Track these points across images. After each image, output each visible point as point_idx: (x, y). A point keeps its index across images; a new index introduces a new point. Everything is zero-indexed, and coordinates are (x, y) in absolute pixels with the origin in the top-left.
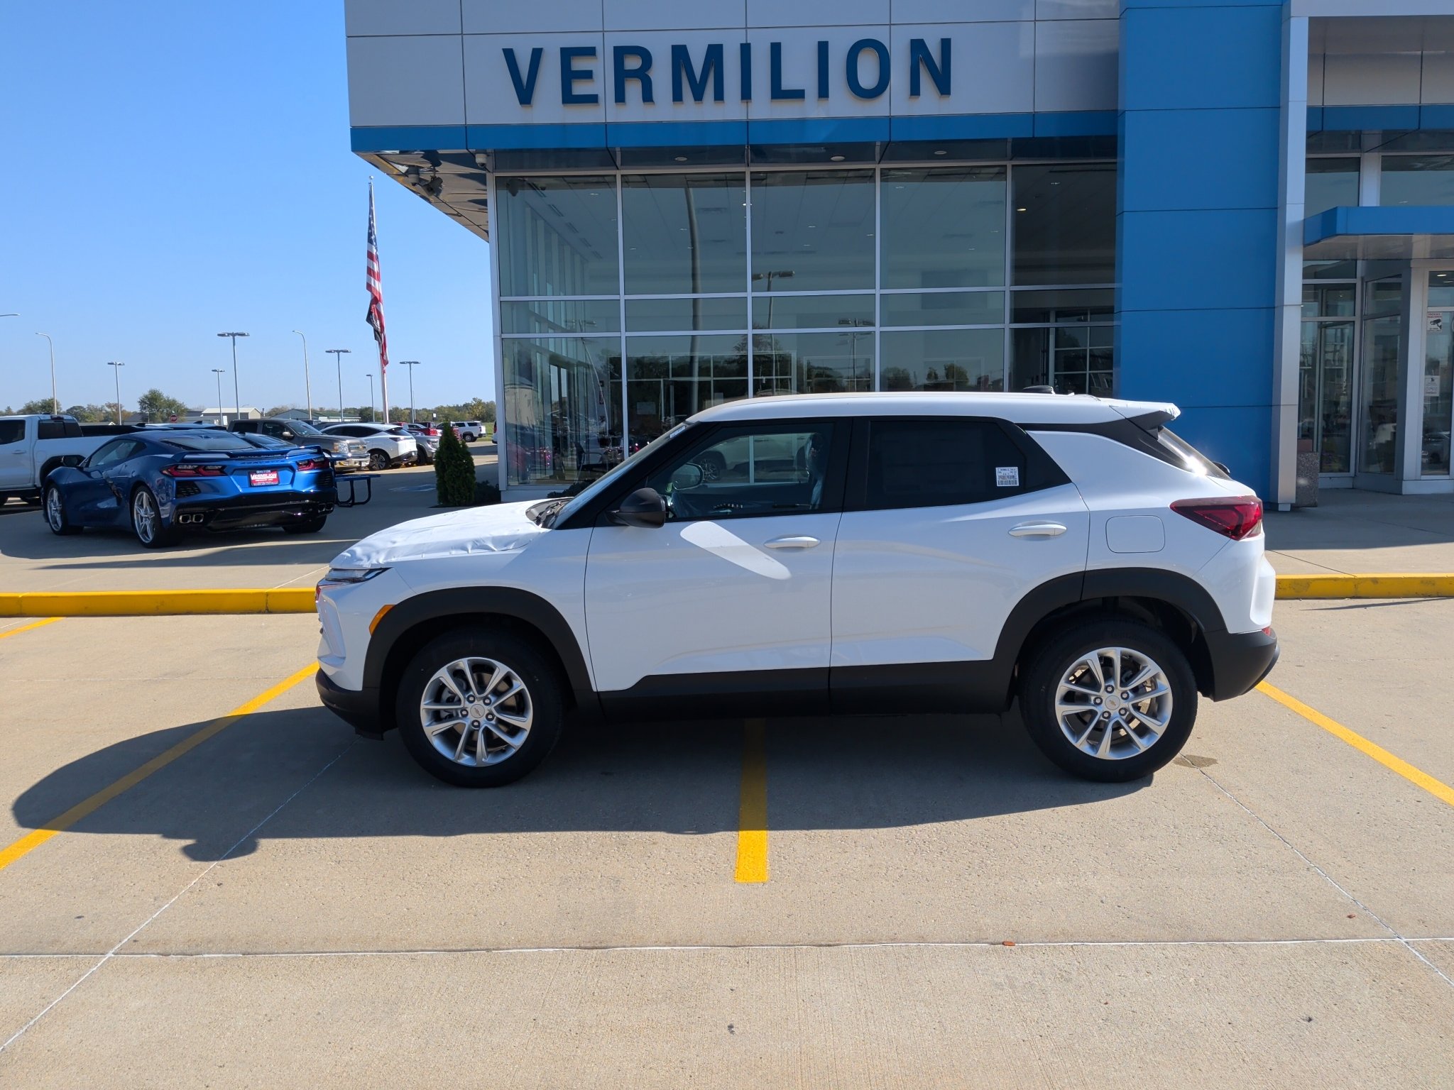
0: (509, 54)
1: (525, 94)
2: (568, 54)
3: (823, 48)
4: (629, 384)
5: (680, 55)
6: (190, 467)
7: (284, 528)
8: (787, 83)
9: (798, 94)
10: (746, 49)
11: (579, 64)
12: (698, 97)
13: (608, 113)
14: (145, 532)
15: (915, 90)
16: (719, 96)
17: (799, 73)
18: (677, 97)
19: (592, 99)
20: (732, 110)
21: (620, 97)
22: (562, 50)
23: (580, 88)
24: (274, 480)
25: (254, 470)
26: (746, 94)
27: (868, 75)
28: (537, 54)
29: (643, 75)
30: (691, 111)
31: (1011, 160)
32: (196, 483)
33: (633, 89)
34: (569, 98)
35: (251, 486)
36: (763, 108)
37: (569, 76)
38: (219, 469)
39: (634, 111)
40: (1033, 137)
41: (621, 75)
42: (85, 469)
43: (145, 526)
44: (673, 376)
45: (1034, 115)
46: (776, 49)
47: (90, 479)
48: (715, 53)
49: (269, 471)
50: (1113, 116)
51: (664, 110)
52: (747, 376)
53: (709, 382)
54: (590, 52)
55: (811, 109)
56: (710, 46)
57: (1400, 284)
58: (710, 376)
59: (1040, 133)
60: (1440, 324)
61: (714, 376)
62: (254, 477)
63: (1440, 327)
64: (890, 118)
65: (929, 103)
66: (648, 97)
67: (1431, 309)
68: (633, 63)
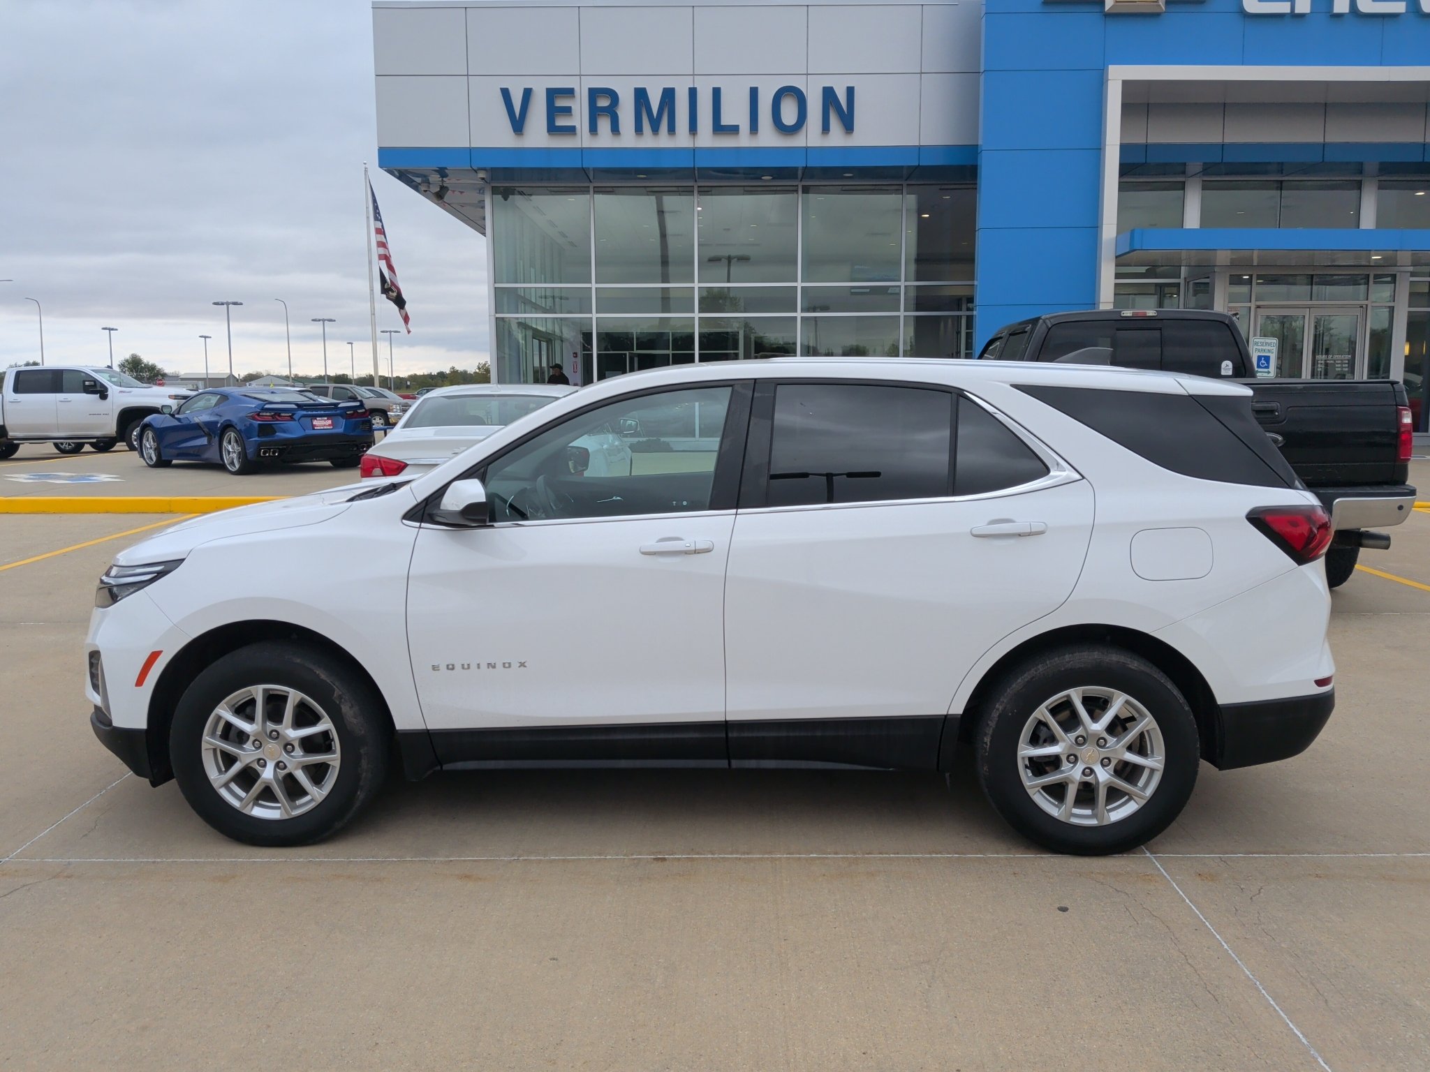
0: (505, 93)
1: (518, 125)
2: (552, 94)
3: (754, 92)
4: (599, 356)
5: (641, 96)
6: (268, 414)
7: (331, 463)
8: (726, 120)
9: (734, 130)
10: (693, 93)
11: (561, 103)
12: (655, 130)
13: (584, 140)
14: (232, 463)
15: (826, 128)
16: (672, 130)
17: (735, 113)
18: (639, 130)
19: (571, 130)
20: (682, 139)
21: (593, 129)
22: (548, 90)
23: (561, 122)
24: (329, 425)
25: (315, 417)
26: (693, 128)
27: (789, 114)
28: (528, 93)
29: (612, 113)
30: (648, 141)
31: (906, 180)
32: (273, 426)
33: (604, 124)
34: (553, 129)
35: (314, 429)
36: (706, 138)
37: (553, 112)
38: (290, 416)
39: (605, 139)
40: (919, 165)
41: (595, 113)
42: (176, 416)
43: (233, 459)
44: (637, 349)
45: (920, 148)
46: (717, 93)
47: (180, 424)
48: (669, 95)
49: (326, 418)
50: (973, 150)
51: (628, 139)
52: (694, 350)
53: (669, 355)
54: (569, 92)
55: (744, 140)
56: (664, 89)
57: (1208, 283)
58: (669, 349)
59: (925, 162)
60: (1238, 316)
61: (673, 350)
62: (315, 422)
63: (1238, 319)
64: (807, 148)
65: (837, 138)
66: (615, 129)
67: (1232, 305)
68: (603, 103)
